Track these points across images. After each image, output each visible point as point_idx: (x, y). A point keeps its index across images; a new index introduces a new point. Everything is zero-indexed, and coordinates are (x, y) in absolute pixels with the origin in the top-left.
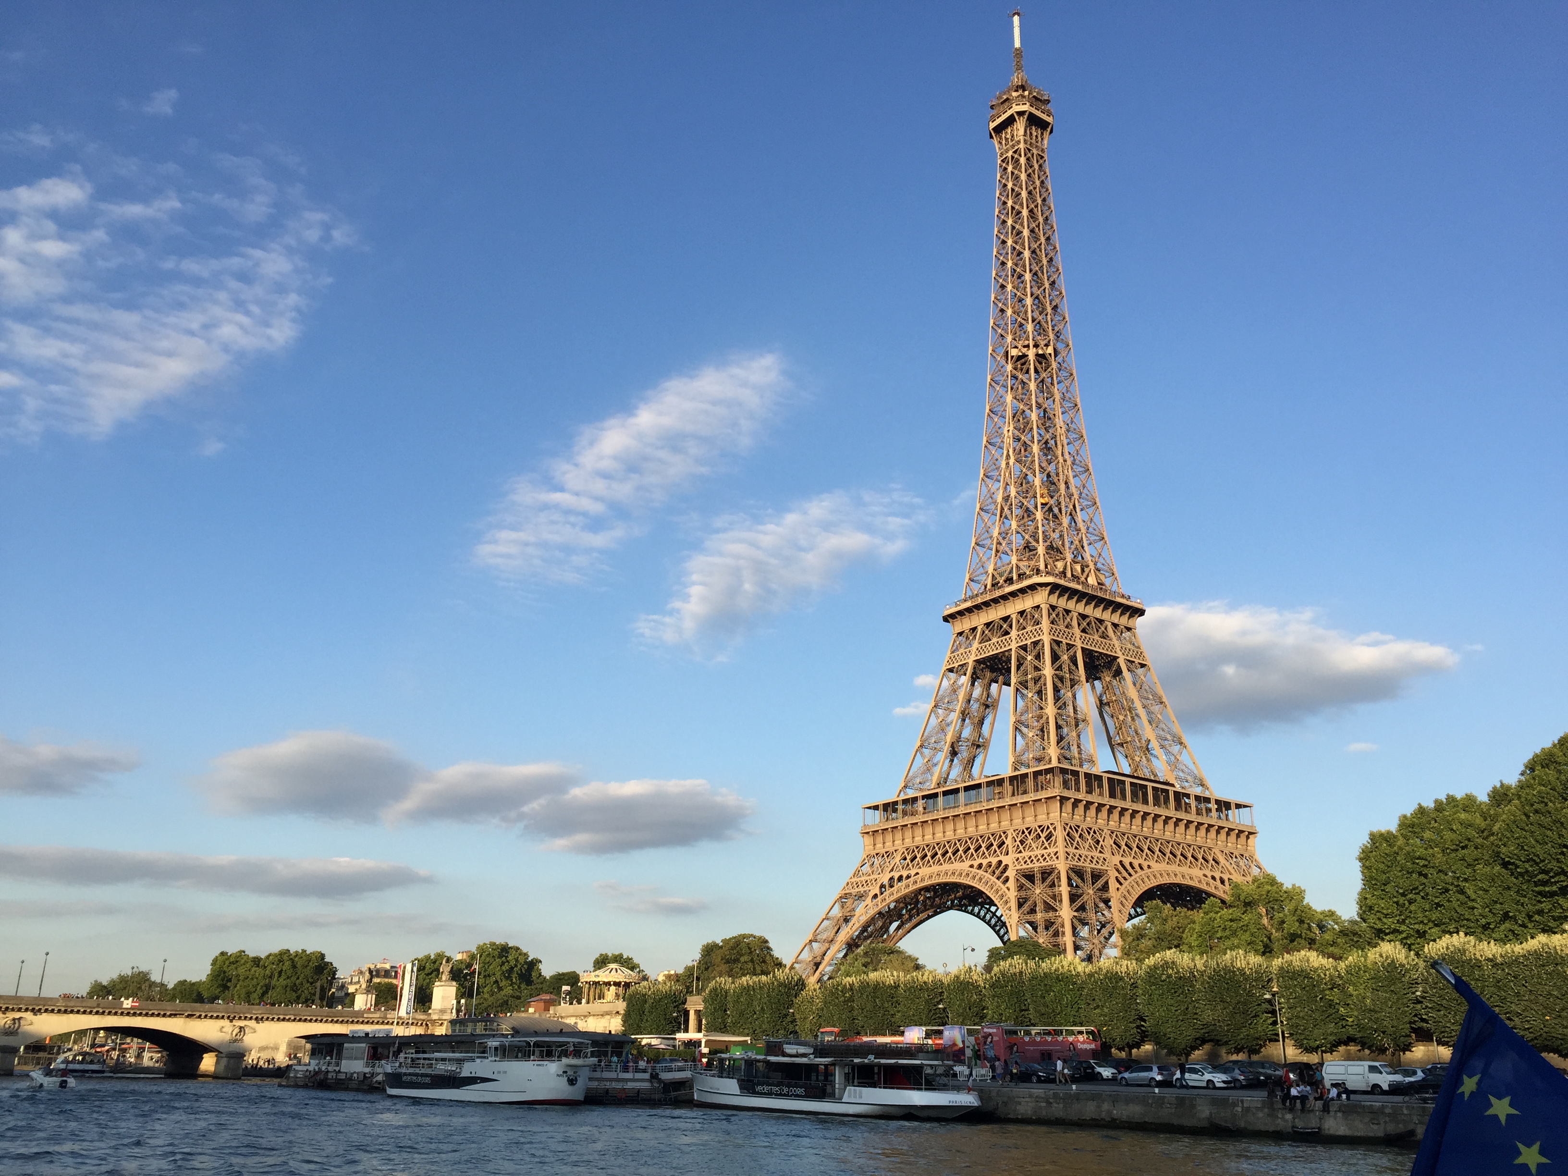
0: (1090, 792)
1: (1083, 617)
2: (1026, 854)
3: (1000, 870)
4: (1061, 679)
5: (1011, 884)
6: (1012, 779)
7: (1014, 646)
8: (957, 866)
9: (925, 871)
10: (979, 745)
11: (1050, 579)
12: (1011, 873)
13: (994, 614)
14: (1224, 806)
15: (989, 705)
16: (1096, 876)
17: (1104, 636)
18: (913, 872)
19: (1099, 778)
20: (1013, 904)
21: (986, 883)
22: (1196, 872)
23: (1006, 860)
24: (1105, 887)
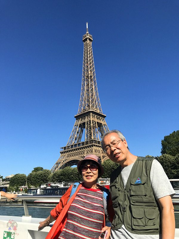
0: (98, 144)
4: (94, 126)
6: (86, 142)
7: (86, 121)
8: (76, 157)
9: (71, 158)
10: (80, 137)
11: (92, 110)
17: (100, 120)
18: (69, 158)
19: (100, 142)
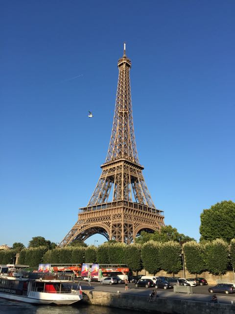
0: (130, 206)
1: (131, 168)
2: (115, 220)
3: (109, 224)
4: (126, 181)
5: (111, 227)
6: (113, 203)
7: (115, 174)
8: (99, 223)
9: (92, 224)
10: (106, 196)
11: (124, 159)
12: (111, 225)
13: (112, 167)
14: (158, 211)
15: (109, 187)
16: (130, 226)
17: (135, 173)
18: (89, 224)
19: (132, 203)
20: (111, 232)
21: (105, 227)
22: (152, 226)
23: (110, 221)
24: (132, 228)
